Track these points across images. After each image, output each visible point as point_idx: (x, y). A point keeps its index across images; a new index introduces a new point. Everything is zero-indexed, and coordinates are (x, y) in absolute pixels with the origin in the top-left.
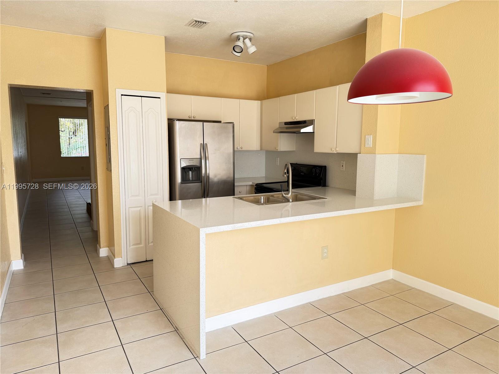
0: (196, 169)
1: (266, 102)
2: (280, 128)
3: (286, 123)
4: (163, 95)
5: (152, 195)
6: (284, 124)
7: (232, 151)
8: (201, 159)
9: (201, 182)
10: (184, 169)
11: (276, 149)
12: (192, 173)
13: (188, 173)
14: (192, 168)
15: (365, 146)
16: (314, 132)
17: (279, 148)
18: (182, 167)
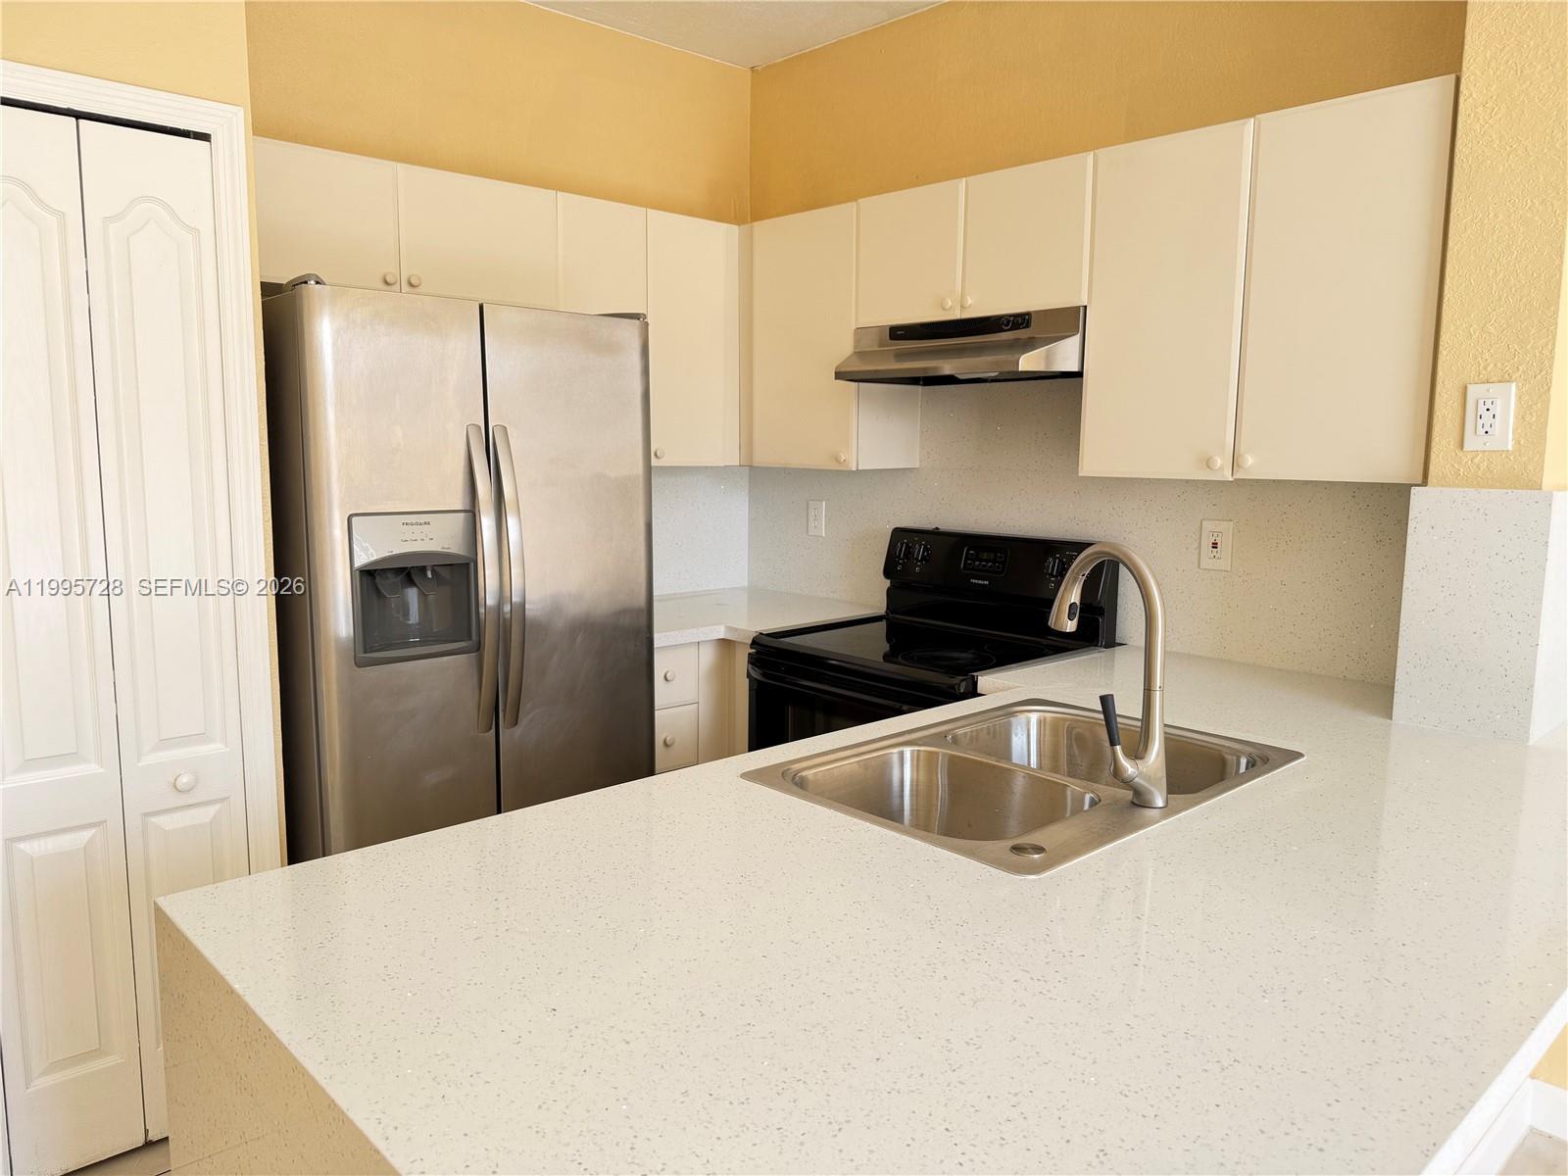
0: (445, 573)
1: (771, 232)
2: (860, 354)
3: (899, 333)
4: (229, 123)
5: (165, 743)
6: (888, 337)
7: (639, 469)
8: (472, 513)
9: (479, 647)
10: (370, 578)
11: (837, 460)
12: (423, 595)
13: (393, 600)
14: (423, 569)
15: (1462, 446)
16: (1079, 375)
17: (855, 456)
18: (358, 564)
